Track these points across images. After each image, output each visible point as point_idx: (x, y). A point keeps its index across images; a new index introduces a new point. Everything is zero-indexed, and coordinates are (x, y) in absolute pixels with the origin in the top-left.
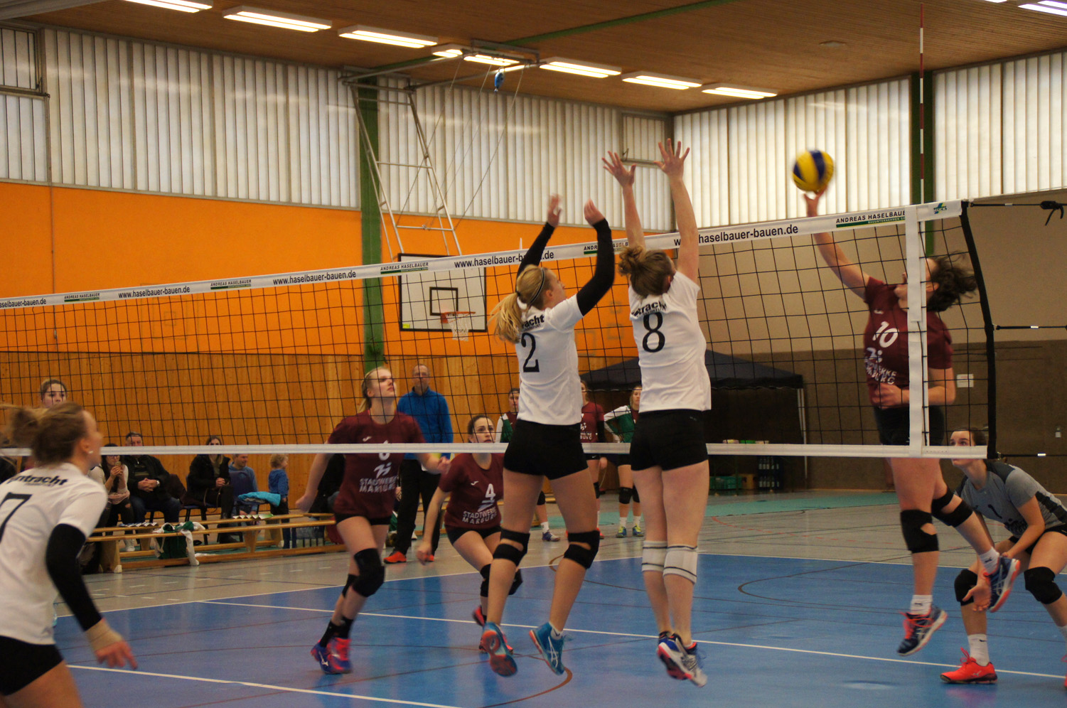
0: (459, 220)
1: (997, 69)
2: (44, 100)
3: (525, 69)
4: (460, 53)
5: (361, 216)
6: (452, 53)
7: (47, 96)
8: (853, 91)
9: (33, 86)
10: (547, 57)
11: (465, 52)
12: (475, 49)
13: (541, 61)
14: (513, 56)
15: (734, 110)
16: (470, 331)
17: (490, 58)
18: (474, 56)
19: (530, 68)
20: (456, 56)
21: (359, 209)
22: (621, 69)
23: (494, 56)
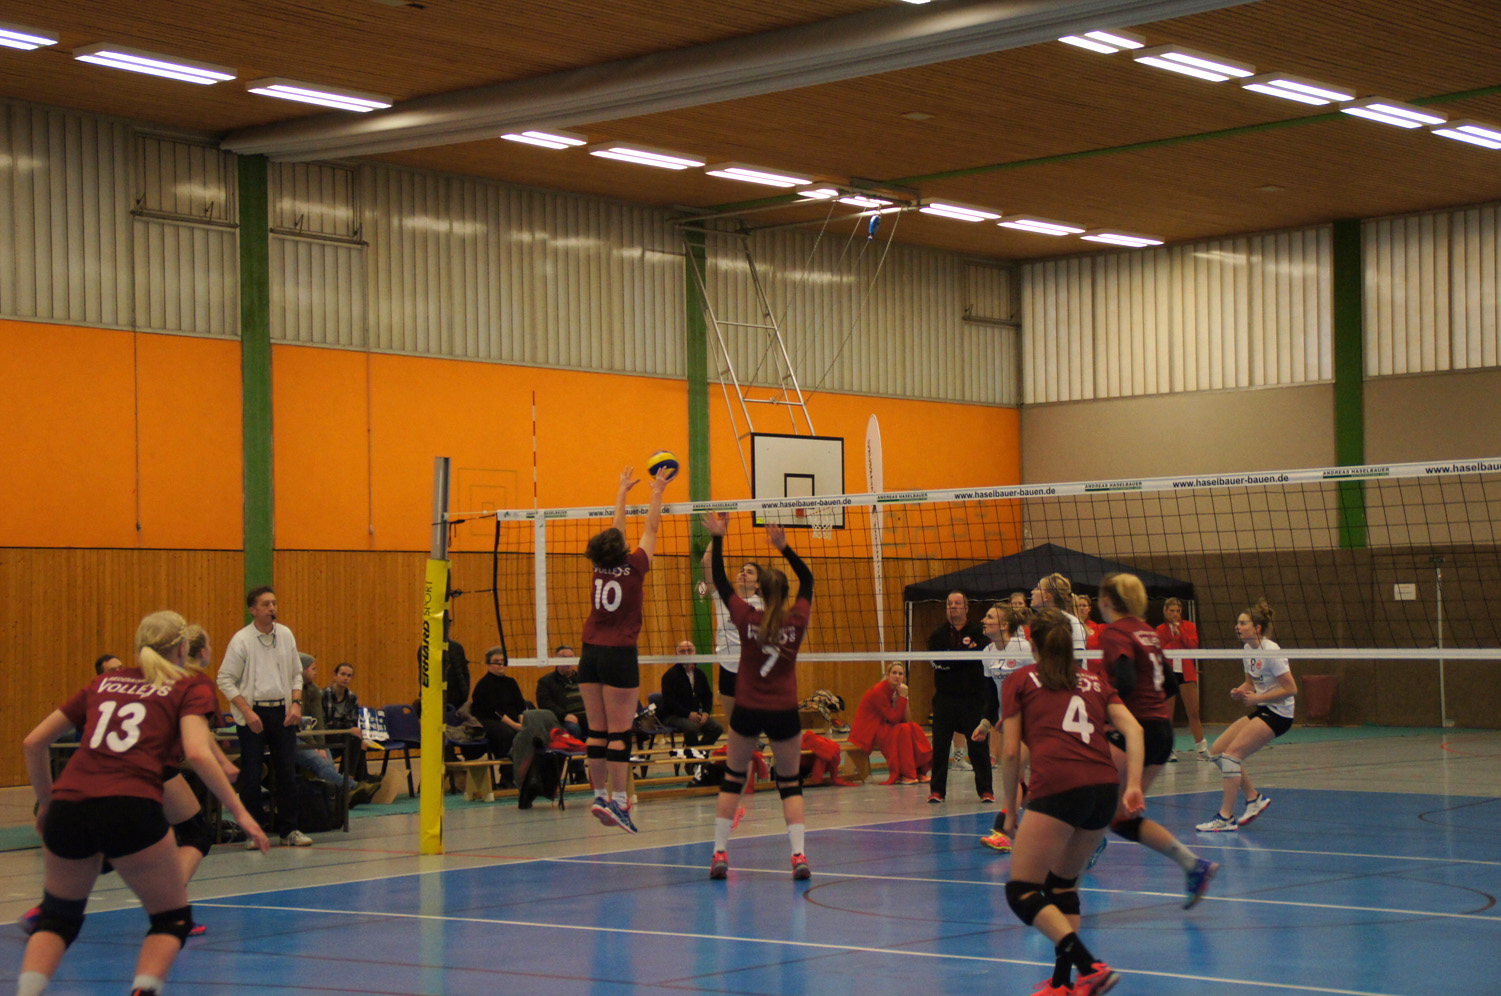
0: (811, 393)
1: (1443, 219)
2: (361, 251)
3: (902, 213)
4: (835, 193)
5: (686, 386)
6: (824, 194)
7: (366, 243)
8: (1257, 241)
9: (351, 234)
10: (928, 197)
11: (842, 193)
12: (855, 190)
13: (923, 202)
14: (890, 196)
15: (1100, 260)
16: (835, 527)
17: (865, 199)
18: (853, 197)
19: (910, 212)
20: (828, 197)
21: (686, 378)
22: (1001, 212)
23: (869, 197)
